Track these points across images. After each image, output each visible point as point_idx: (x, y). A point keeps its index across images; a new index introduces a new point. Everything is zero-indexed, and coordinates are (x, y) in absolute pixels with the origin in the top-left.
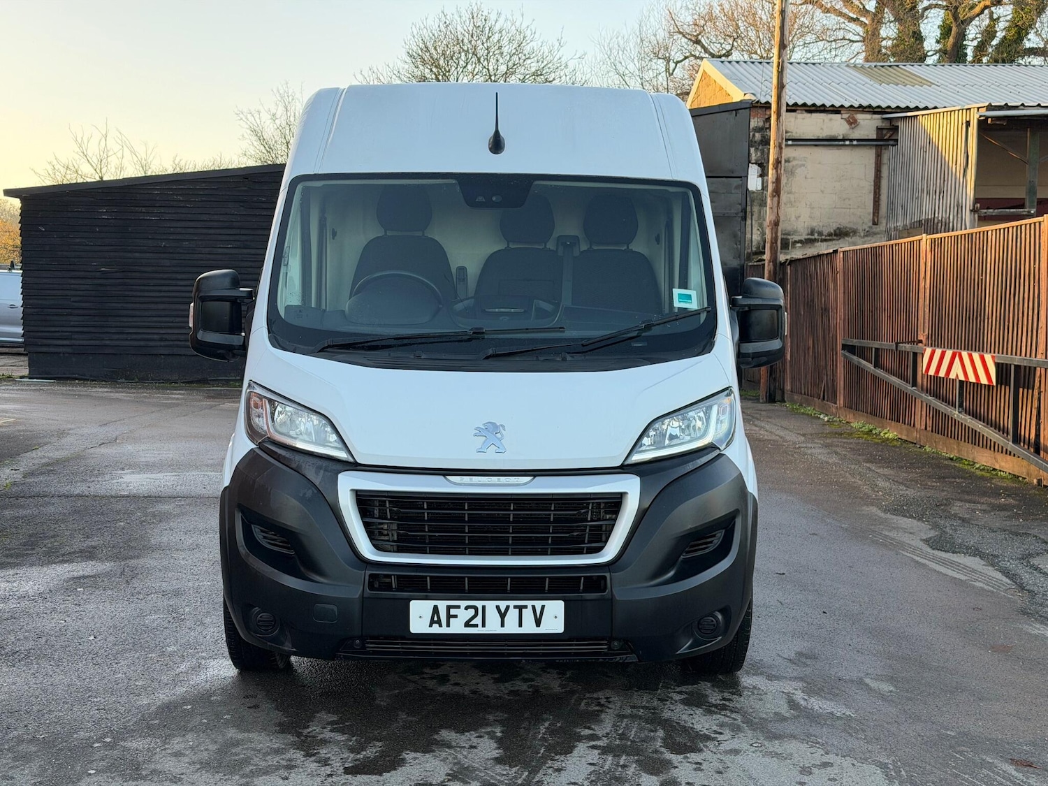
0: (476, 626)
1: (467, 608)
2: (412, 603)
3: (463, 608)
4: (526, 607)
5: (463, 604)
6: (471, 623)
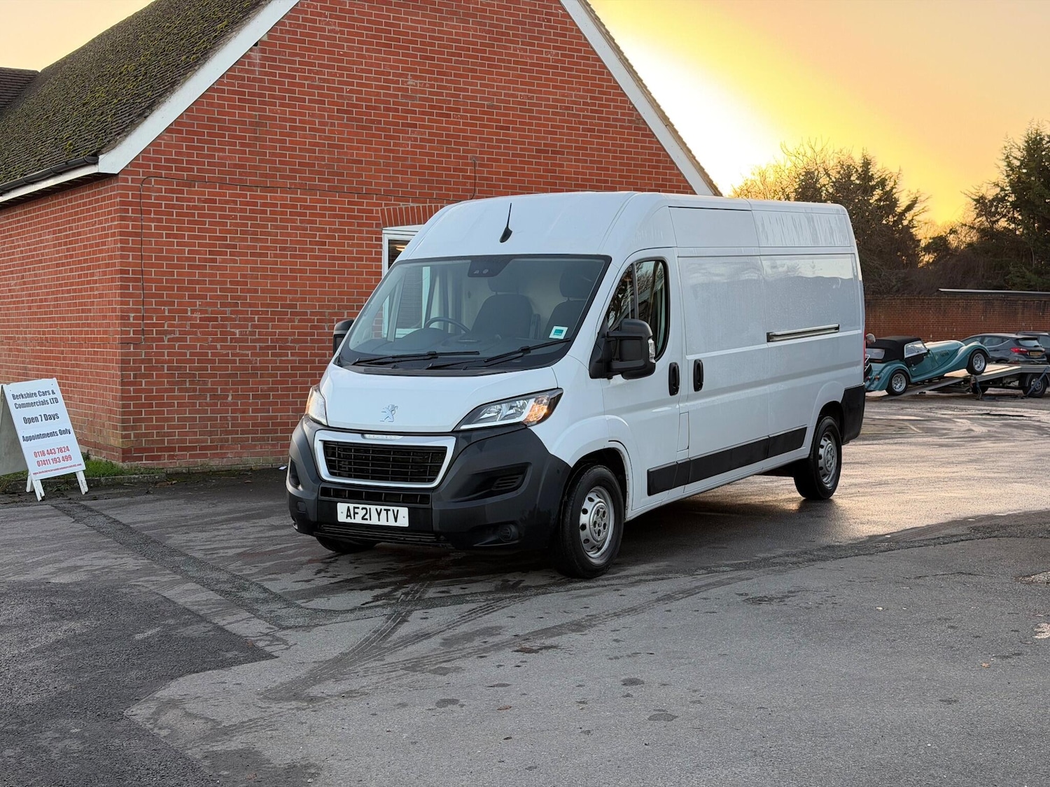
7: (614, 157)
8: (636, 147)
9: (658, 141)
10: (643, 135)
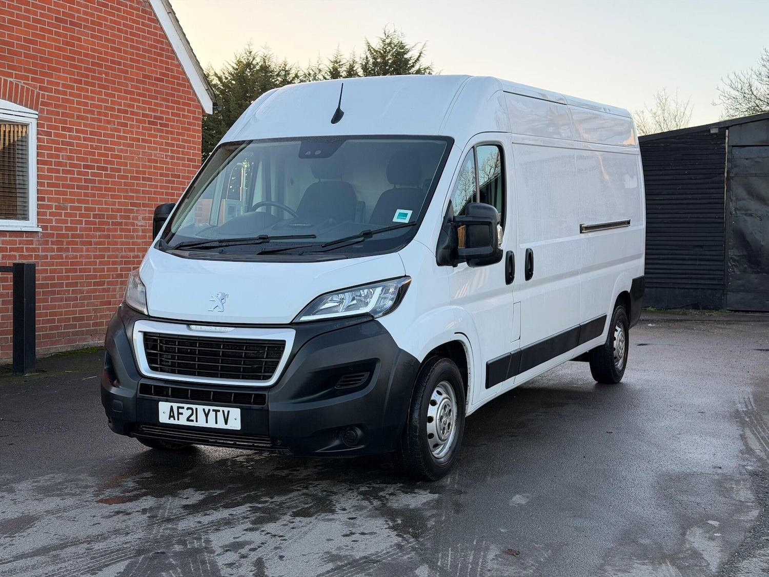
0: (192, 421)
1: (188, 409)
2: (160, 403)
3: (185, 408)
4: (219, 411)
5: (186, 406)
6: (190, 419)
7: (126, 39)
8: (144, 31)
9: (162, 28)
10: (150, 19)
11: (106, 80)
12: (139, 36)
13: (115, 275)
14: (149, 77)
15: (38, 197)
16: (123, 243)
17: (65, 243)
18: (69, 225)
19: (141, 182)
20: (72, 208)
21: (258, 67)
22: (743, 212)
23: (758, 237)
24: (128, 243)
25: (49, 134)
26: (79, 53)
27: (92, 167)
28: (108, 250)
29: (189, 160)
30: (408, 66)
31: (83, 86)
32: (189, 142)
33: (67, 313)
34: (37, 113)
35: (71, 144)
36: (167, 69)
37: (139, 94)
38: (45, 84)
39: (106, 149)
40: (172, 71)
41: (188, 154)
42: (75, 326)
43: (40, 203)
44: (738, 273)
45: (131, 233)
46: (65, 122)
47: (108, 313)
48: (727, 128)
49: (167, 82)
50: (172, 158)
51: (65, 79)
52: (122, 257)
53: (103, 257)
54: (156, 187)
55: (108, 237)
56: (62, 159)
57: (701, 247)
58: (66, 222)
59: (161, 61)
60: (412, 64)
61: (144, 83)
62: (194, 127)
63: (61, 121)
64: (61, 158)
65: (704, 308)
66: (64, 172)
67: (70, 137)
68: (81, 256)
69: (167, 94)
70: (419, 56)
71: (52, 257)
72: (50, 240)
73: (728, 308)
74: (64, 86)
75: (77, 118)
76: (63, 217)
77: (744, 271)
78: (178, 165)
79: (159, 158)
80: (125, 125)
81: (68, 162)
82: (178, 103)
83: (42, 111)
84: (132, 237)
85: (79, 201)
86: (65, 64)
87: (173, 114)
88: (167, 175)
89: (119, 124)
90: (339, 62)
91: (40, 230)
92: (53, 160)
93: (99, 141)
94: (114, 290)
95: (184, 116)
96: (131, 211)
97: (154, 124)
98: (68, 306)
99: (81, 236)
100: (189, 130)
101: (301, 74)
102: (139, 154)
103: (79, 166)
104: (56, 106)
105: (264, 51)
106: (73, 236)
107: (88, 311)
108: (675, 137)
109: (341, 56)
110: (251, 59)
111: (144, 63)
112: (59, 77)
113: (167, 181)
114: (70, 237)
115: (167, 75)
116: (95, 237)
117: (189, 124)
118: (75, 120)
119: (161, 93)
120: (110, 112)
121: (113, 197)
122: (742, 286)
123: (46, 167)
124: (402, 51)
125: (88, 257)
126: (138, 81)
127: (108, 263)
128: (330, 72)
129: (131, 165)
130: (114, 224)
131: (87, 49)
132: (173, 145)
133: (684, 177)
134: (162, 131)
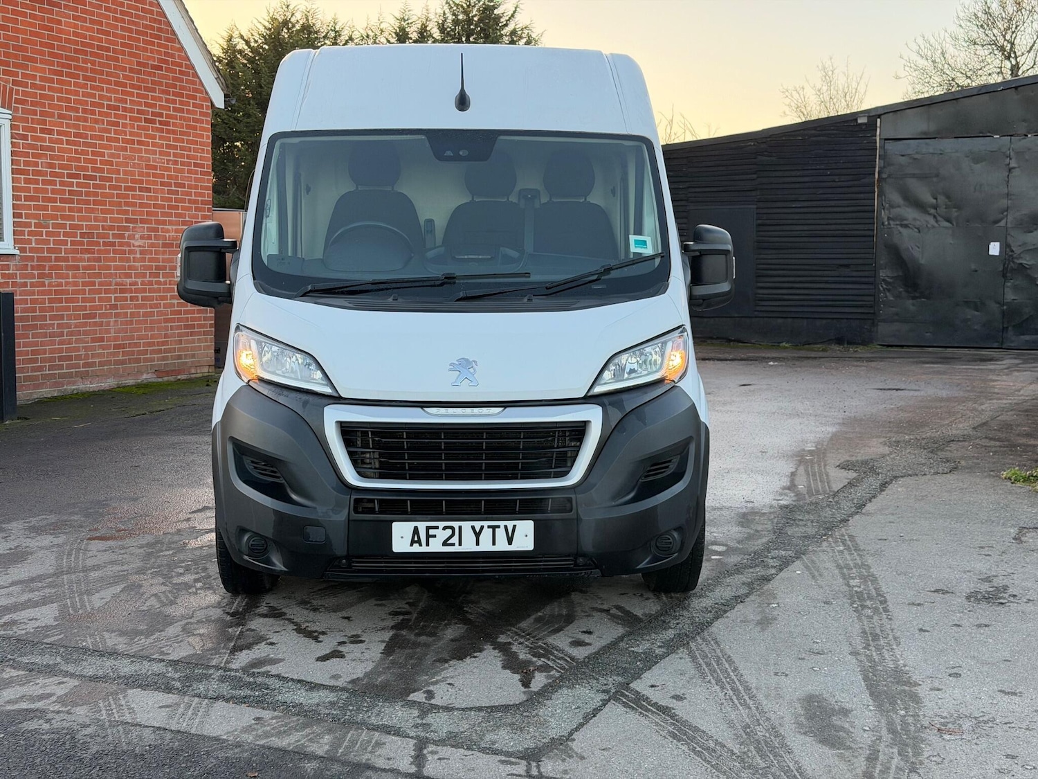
11: (93, 71)
12: (130, 15)
13: (108, 306)
14: (145, 65)
15: (14, 213)
16: (116, 268)
17: (47, 268)
18: (52, 246)
19: (138, 193)
20: (55, 226)
21: (298, 27)
22: (898, 223)
23: (916, 253)
24: (123, 268)
25: (25, 137)
26: (60, 39)
27: (77, 176)
28: (99, 275)
29: (196, 165)
30: (500, 25)
31: (64, 78)
32: (195, 143)
33: (52, 351)
34: (11, 113)
35: (52, 149)
36: (166, 54)
37: (133, 86)
38: (18, 77)
39: (94, 153)
40: (173, 56)
41: (195, 158)
42: (61, 367)
43: (16, 220)
44: (892, 299)
45: (127, 256)
46: (44, 123)
47: (101, 351)
48: (879, 116)
49: (167, 70)
50: (176, 163)
51: (43, 70)
52: (117, 284)
53: (93, 284)
54: (156, 198)
55: (99, 260)
56: (42, 167)
57: (847, 266)
58: (48, 242)
59: (159, 45)
60: (505, 23)
61: (139, 72)
62: (202, 125)
63: (39, 122)
64: (40, 166)
65: (850, 343)
66: (45, 182)
67: (51, 141)
68: (67, 283)
69: (167, 85)
70: (515, 12)
71: (32, 285)
72: (29, 264)
73: (879, 343)
74: (42, 79)
75: (58, 118)
76: (44, 237)
77: (898, 297)
78: (182, 171)
79: (158, 163)
80: (117, 124)
81: (49, 170)
82: (181, 95)
83: (16, 109)
84: (128, 260)
85: (63, 218)
86: (42, 53)
87: (175, 109)
88: (169, 185)
89: (109, 123)
90: (408, 20)
91: (17, 252)
92: (31, 168)
93: (85, 144)
94: (108, 324)
95: (188, 111)
96: (127, 228)
97: (153, 122)
98: (53, 343)
99: (66, 260)
100: (195, 128)
101: (356, 35)
102: (134, 160)
103: (61, 175)
104: (33, 104)
105: (307, 4)
106: (57, 259)
107: (77, 349)
108: (815, 128)
109: (409, 11)
110: (289, 15)
111: (137, 48)
112: (35, 69)
113: (169, 192)
114: (53, 260)
115: (166, 62)
116: (82, 260)
117: (195, 120)
118: (56, 119)
119: (160, 84)
120: (97, 109)
121: (103, 211)
122: (897, 314)
123: (23, 177)
124: (492, 4)
125: (76, 284)
126: (131, 70)
127: (99, 291)
128: (396, 33)
129: (125, 173)
130: (105, 244)
131: (68, 33)
132: (175, 147)
133: (825, 178)
134: (161, 130)
